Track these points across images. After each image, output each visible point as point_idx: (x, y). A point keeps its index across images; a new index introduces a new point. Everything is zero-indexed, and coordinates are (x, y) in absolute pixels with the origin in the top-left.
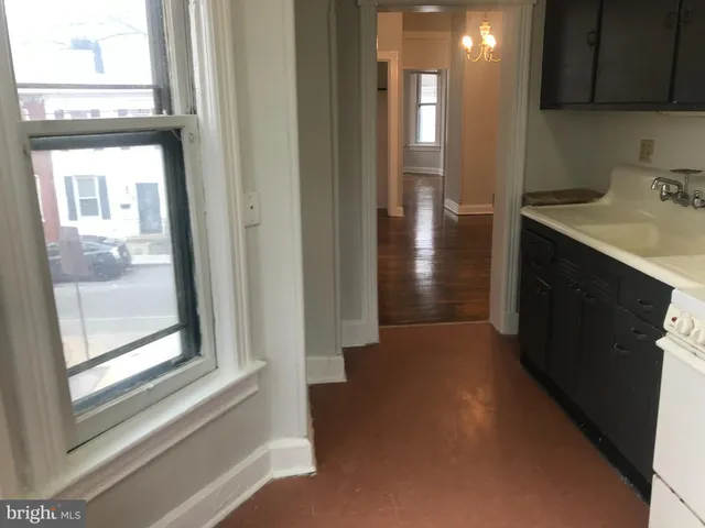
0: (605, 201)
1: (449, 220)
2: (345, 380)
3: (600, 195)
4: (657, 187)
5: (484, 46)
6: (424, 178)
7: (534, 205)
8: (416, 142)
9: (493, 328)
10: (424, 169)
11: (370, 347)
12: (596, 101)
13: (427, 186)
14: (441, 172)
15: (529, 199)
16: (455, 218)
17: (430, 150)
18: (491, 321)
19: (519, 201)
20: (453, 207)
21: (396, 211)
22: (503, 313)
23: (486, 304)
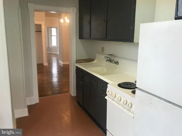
0: (95, 62)
1: (60, 66)
2: (28, 115)
3: (94, 60)
4: (105, 59)
5: (66, 22)
6: (54, 55)
7: (78, 63)
8: (51, 45)
9: (70, 94)
10: (54, 53)
11: (36, 104)
12: (91, 37)
13: (55, 57)
14: (58, 53)
15: (77, 61)
16: (62, 66)
17: (55, 48)
18: (70, 93)
19: (75, 62)
20: (61, 63)
21: (46, 64)
22: (73, 90)
23: (69, 88)
